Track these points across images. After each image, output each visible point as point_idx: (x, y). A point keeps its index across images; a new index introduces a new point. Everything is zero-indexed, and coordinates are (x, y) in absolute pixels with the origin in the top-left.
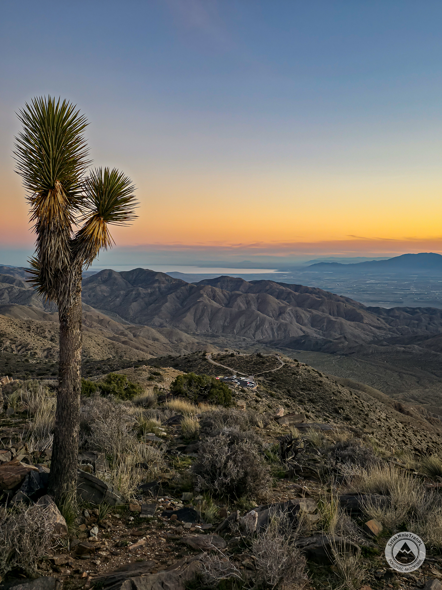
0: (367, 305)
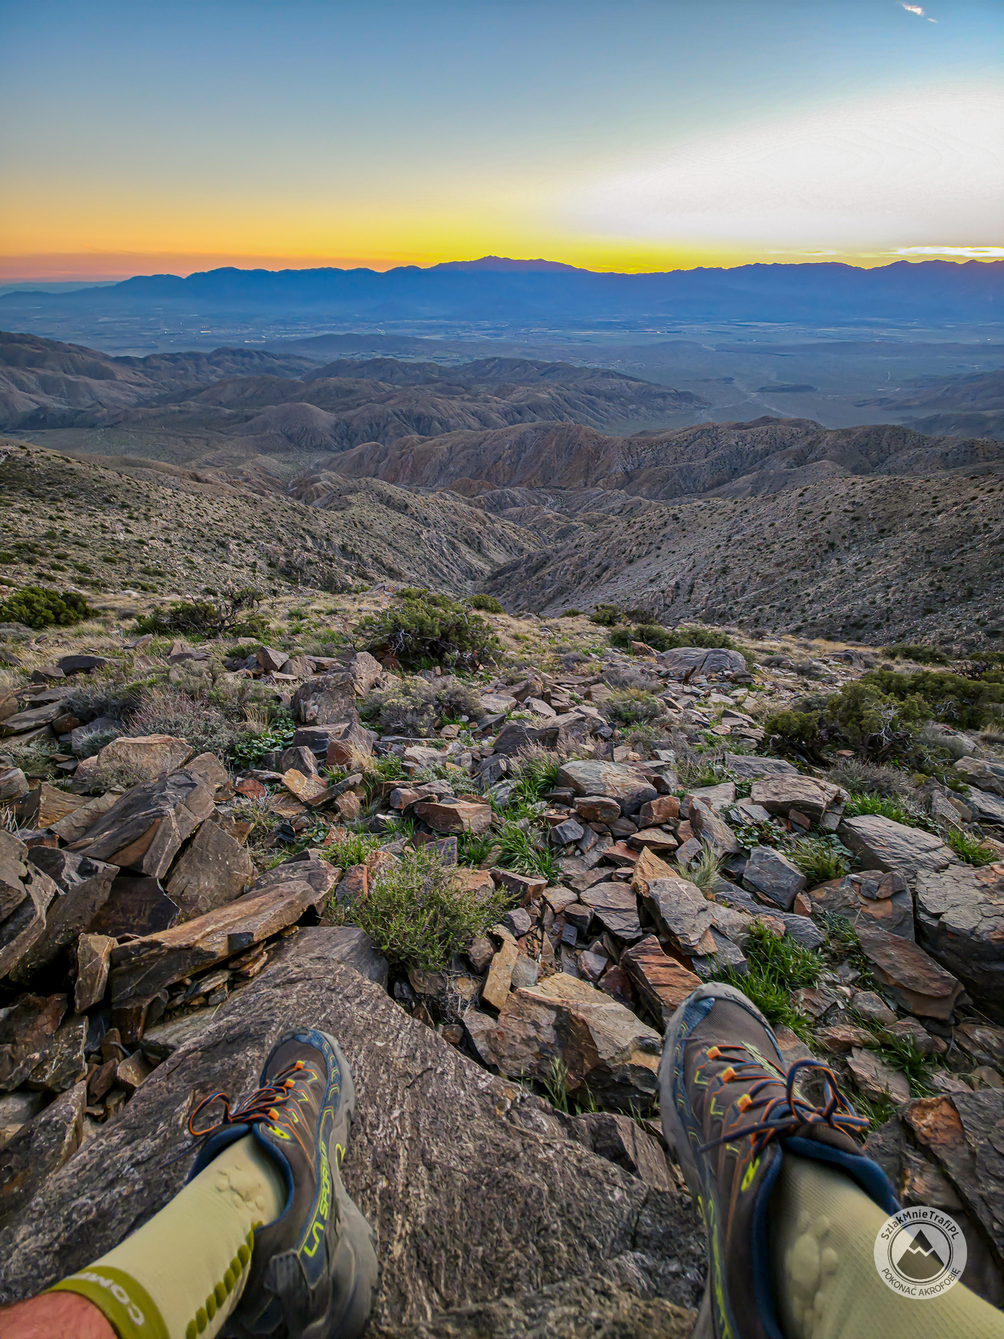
0: (112, 354)
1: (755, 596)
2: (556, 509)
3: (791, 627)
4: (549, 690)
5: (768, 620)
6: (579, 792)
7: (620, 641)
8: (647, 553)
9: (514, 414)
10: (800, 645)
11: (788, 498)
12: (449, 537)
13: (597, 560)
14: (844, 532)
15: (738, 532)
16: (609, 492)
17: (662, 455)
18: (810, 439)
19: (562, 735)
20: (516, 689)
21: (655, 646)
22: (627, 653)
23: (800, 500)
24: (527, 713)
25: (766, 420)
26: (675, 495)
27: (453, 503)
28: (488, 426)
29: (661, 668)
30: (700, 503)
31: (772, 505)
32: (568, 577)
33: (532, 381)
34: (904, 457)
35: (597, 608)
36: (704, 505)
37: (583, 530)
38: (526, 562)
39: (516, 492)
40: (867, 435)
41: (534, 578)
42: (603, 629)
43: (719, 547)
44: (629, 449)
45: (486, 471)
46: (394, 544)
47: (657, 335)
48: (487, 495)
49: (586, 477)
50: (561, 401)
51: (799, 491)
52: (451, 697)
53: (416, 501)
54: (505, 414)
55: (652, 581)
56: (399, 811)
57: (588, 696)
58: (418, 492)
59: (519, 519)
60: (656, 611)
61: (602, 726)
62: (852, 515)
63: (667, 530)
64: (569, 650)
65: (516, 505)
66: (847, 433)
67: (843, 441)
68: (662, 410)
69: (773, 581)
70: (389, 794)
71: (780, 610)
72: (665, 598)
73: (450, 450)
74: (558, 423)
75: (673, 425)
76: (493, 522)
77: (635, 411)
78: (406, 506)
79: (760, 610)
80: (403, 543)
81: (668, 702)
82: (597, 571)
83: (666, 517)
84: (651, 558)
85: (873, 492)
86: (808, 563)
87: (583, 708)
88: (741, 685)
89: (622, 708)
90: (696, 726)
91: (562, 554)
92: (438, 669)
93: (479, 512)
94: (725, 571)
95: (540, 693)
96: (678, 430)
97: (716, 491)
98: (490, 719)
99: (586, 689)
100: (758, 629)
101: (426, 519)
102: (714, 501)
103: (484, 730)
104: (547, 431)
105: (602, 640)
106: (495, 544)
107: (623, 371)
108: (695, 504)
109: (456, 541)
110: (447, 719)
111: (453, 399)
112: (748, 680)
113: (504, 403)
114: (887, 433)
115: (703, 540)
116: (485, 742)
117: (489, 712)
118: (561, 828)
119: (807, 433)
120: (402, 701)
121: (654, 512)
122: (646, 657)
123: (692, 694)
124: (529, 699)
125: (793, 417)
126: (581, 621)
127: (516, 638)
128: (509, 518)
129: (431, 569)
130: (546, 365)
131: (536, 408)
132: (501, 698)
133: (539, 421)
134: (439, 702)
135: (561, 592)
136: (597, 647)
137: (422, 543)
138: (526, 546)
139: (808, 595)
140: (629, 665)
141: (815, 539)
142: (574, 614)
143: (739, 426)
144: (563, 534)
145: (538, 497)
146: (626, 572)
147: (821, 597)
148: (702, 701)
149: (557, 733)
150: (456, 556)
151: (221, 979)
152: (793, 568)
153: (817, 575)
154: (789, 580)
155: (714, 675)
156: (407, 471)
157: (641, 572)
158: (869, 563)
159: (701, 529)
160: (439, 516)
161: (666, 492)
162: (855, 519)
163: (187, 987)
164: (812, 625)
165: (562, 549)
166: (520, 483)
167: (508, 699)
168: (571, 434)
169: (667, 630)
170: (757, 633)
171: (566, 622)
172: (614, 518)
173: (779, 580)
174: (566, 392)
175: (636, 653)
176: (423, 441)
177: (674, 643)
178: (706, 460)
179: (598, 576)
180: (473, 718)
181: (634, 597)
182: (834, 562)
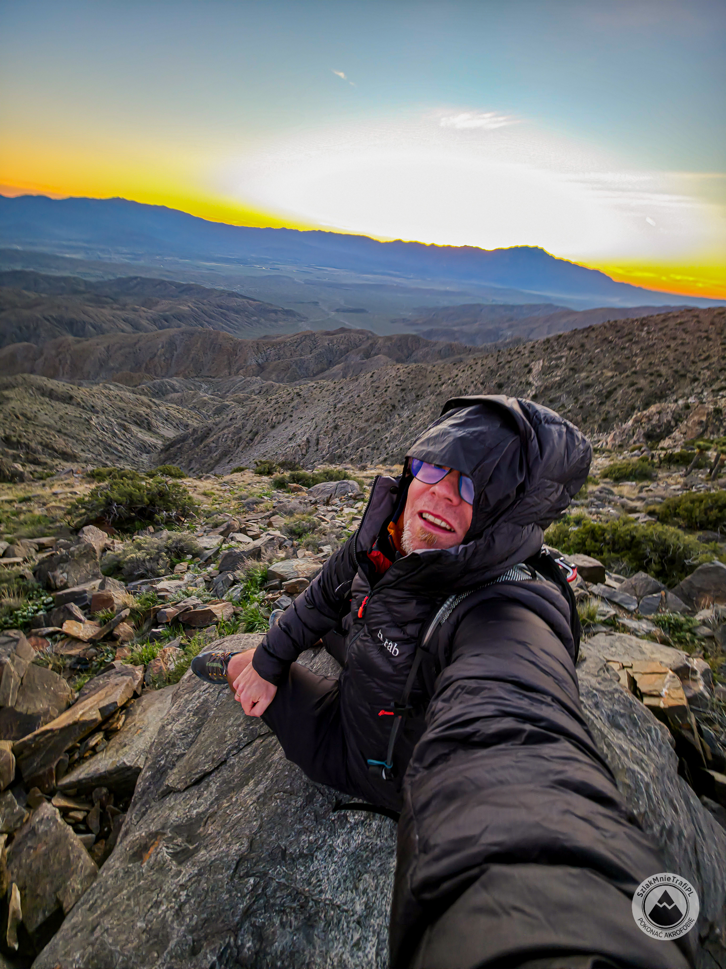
1: (357, 442)
2: (210, 393)
3: (381, 458)
4: (244, 526)
5: (368, 456)
6: (283, 579)
7: (280, 485)
8: (284, 420)
9: (162, 321)
10: (386, 471)
11: (365, 379)
12: (119, 421)
13: (248, 428)
14: (399, 398)
15: (339, 402)
16: (249, 379)
17: (282, 352)
18: (370, 342)
19: (263, 551)
20: (221, 529)
21: (304, 485)
22: (288, 492)
23: (372, 379)
24: (233, 543)
25: (343, 330)
26: (295, 379)
27: (118, 392)
28: (140, 330)
29: (311, 498)
30: (313, 384)
31: (357, 383)
32: (229, 443)
33: (173, 296)
34: (420, 353)
35: (256, 463)
36: (315, 385)
37: (234, 407)
38: (192, 435)
39: (175, 382)
40: (400, 340)
41: (202, 446)
42: (265, 478)
43: (329, 412)
44: (257, 348)
45: (144, 365)
46: (63, 430)
47: (263, 270)
48: (148, 384)
49: (230, 368)
50: (200, 313)
51: (370, 374)
52: (177, 543)
53: (81, 392)
54: (154, 321)
55: (290, 439)
56: (167, 623)
57: (270, 525)
58: (80, 385)
59: (181, 402)
60: (297, 460)
61: (285, 540)
62: (401, 387)
63: (294, 403)
64: (248, 497)
65: (176, 391)
66: (389, 338)
67: (388, 343)
68: (276, 321)
69: (366, 432)
70: (156, 615)
71: (373, 449)
72: (301, 450)
73: (108, 349)
74: (200, 328)
75: (285, 331)
76: (158, 406)
77: (258, 322)
78: (71, 398)
79: (362, 450)
80: (72, 429)
81: (321, 518)
82: (250, 436)
83: (292, 394)
84: (287, 423)
85: (409, 373)
86: (383, 418)
87: (271, 532)
88: (359, 500)
89: (295, 528)
90: (339, 529)
91: (221, 426)
92: (151, 528)
93: (145, 399)
94: (336, 428)
95: (238, 529)
96: (289, 335)
97: (321, 375)
98: (209, 553)
99: (268, 521)
100: (363, 464)
101: (93, 407)
102: (321, 382)
103: (206, 561)
104: (192, 334)
105: (267, 486)
106: (163, 423)
107: (243, 293)
108: (309, 385)
109: (126, 423)
110: (175, 560)
111: (103, 307)
112: (362, 497)
113: (151, 312)
114: (410, 339)
115: (319, 409)
116: (210, 569)
117: (206, 549)
118: (278, 602)
119: (368, 338)
120: (139, 554)
121: (284, 391)
122: (299, 493)
123: (333, 511)
124: (231, 535)
125: (358, 328)
126: (247, 475)
127: (205, 494)
128: (172, 401)
129: (106, 449)
130: (183, 285)
131: (180, 317)
132: (211, 538)
133: (184, 327)
134: (169, 550)
135: (225, 454)
136: (266, 492)
137: (93, 428)
138: (190, 422)
139: (387, 438)
140: (291, 500)
141: (384, 403)
142: (240, 470)
143: (328, 333)
144: (219, 411)
145: (194, 385)
146: (271, 434)
147: (394, 438)
148: (339, 514)
149: (260, 550)
150: (128, 436)
151: (99, 737)
152: (376, 422)
153: (389, 425)
154: (374, 430)
155: (343, 497)
156: (67, 367)
157: (282, 432)
158: (415, 416)
159: (316, 401)
160: (106, 403)
161: (288, 378)
162: (403, 390)
163: (78, 748)
164: (392, 456)
165: (220, 422)
166: (177, 374)
167: (218, 538)
168: (212, 336)
169: (308, 473)
170: (363, 466)
171: (236, 476)
172: (255, 397)
173: (369, 430)
174: (201, 306)
175: (293, 491)
176: (79, 342)
177: (315, 481)
178: (310, 356)
179: (252, 440)
180: (195, 555)
181: (280, 452)
182: (397, 416)
